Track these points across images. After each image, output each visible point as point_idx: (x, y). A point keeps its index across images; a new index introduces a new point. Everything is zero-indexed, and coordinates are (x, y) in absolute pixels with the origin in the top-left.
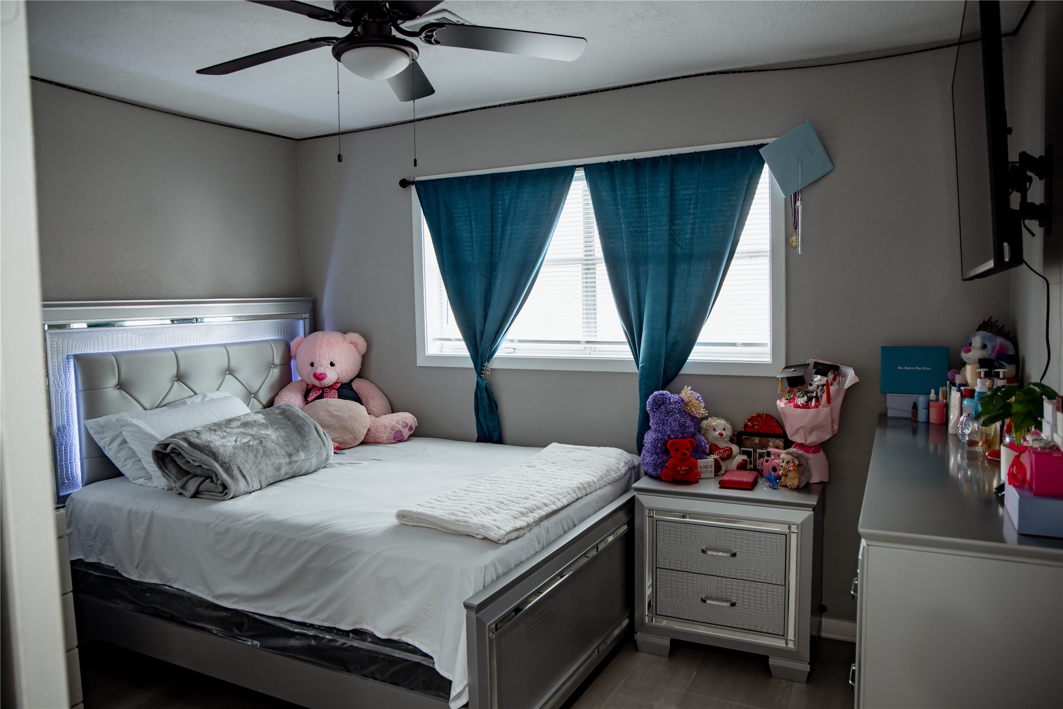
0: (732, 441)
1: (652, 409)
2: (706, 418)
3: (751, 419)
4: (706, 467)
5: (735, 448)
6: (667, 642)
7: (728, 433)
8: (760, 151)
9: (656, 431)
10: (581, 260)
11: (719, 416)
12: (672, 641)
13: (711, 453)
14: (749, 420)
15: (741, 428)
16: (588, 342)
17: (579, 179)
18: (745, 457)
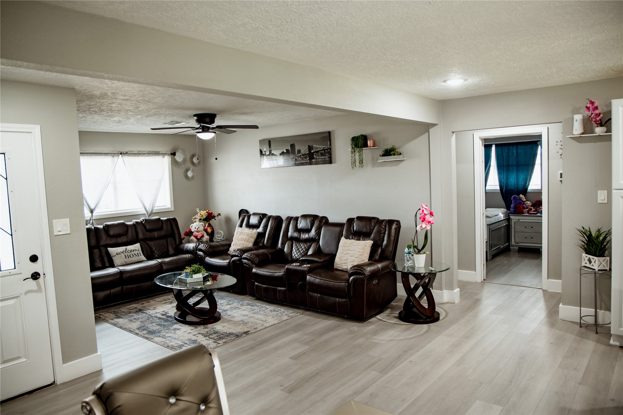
0: (532, 206)
1: (513, 199)
2: (525, 201)
3: (536, 201)
4: (526, 211)
5: (532, 208)
6: (517, 248)
7: (530, 205)
8: (538, 143)
9: (514, 204)
10: (493, 166)
11: (528, 201)
12: (519, 248)
13: (527, 208)
14: (535, 202)
15: (534, 203)
16: (495, 185)
17: (494, 147)
18: (535, 210)
